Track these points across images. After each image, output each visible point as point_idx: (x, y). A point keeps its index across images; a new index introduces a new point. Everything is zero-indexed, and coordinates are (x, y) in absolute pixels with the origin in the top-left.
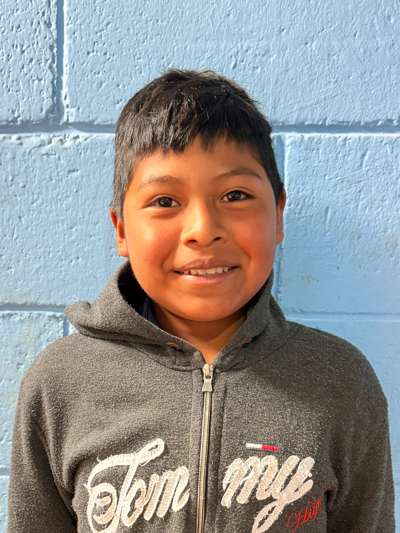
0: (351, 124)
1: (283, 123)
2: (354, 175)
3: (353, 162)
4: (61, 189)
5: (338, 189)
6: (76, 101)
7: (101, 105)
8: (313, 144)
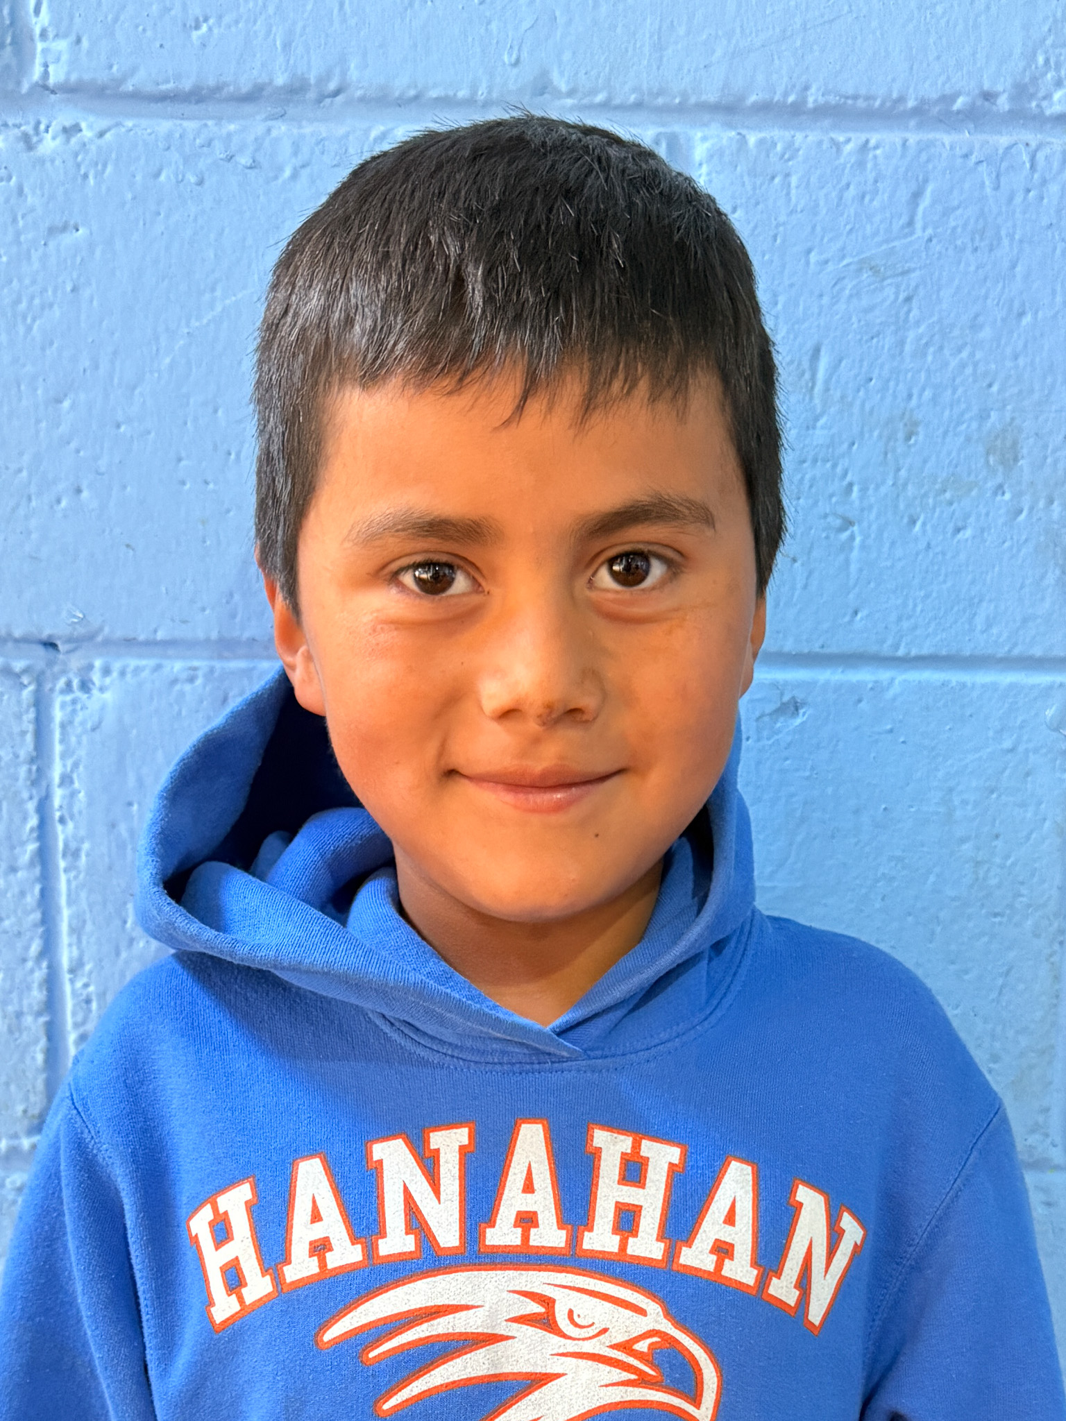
0: (877, 103)
1: (684, 95)
2: (892, 252)
3: (888, 215)
4: (27, 281)
5: (847, 292)
6: (72, 18)
7: (144, 30)
8: (773, 158)
